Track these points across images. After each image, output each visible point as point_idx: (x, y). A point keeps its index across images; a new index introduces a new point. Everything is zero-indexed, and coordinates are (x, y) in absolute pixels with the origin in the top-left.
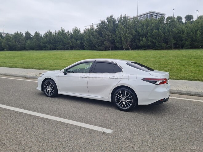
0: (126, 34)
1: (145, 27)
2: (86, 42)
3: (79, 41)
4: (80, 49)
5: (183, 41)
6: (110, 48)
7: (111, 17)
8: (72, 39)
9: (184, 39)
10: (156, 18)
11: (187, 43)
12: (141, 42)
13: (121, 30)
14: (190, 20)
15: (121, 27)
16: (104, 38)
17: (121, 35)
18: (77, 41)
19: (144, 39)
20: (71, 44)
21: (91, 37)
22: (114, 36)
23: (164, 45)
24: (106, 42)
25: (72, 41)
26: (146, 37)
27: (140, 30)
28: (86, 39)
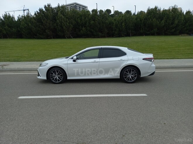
0: (67, 24)
1: (83, 18)
2: (24, 30)
3: (15, 29)
4: (16, 38)
5: (113, 31)
6: (52, 37)
7: (49, 5)
8: (5, 27)
9: (114, 29)
10: (80, 9)
11: (116, 32)
12: (81, 31)
13: (61, 19)
14: (109, 14)
15: (61, 16)
16: (45, 27)
17: (62, 24)
18: (12, 29)
19: (84, 28)
20: (5, 32)
21: (30, 24)
22: (55, 25)
23: (100, 34)
24: (48, 30)
25: (5, 29)
26: (85, 27)
27: (79, 21)
28: (23, 27)
